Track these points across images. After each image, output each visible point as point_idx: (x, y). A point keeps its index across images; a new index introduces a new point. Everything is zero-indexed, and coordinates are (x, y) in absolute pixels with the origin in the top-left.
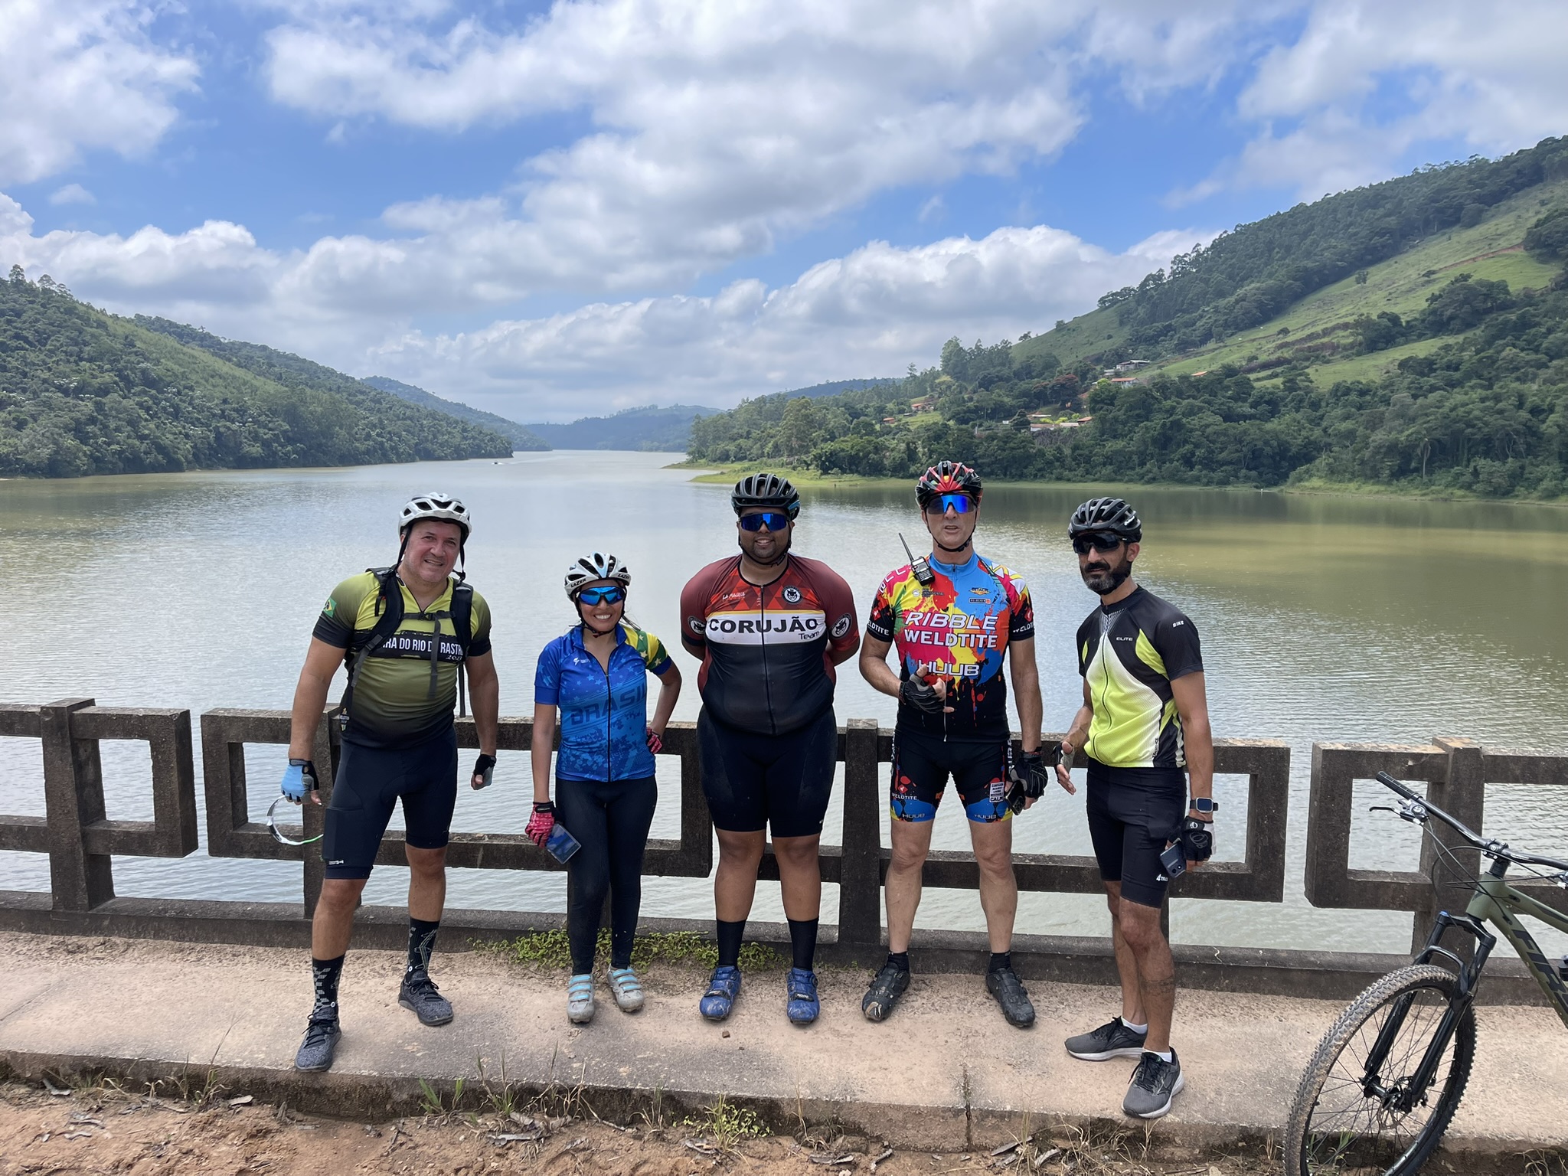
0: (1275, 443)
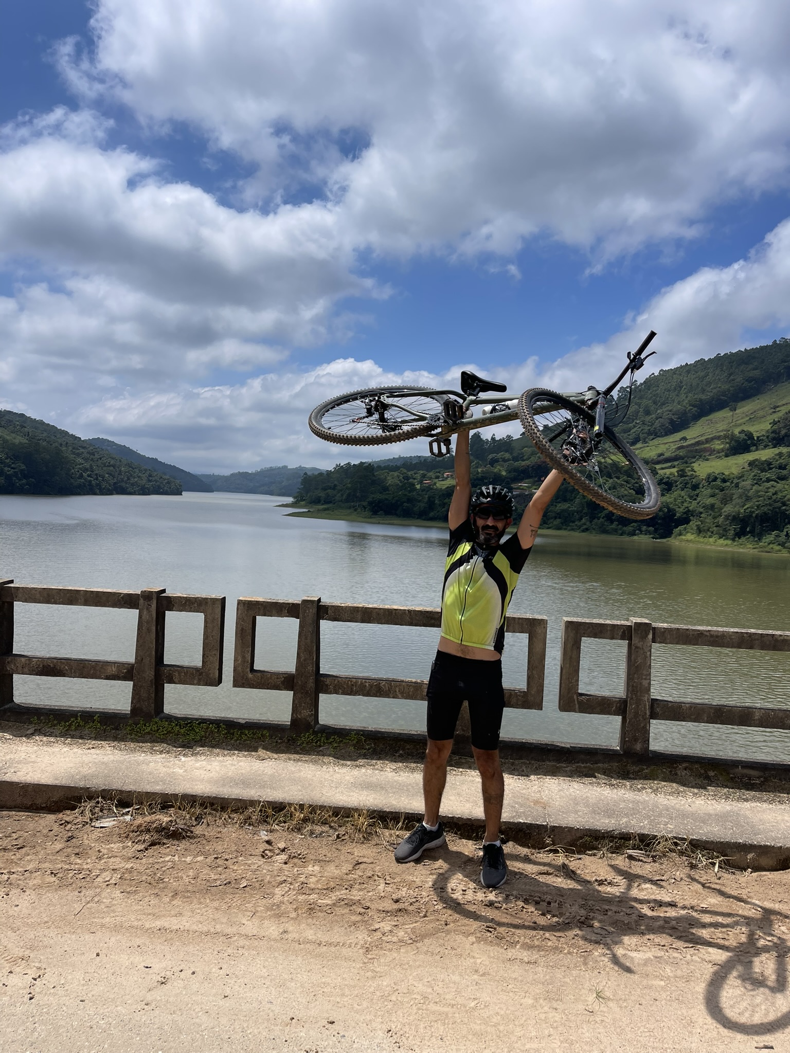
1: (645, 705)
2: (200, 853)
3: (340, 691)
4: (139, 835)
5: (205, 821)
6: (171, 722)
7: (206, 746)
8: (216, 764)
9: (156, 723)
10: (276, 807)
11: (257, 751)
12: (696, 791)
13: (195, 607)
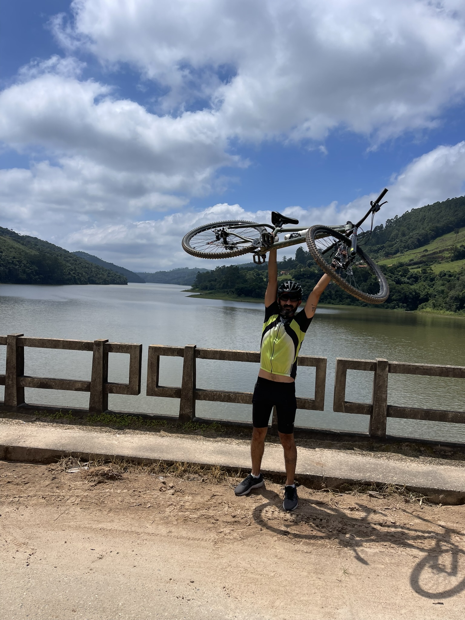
1: (384, 409)
2: (125, 488)
3: (207, 398)
4: (92, 478)
5: (129, 470)
6: (112, 415)
7: (131, 429)
8: (136, 439)
9: (103, 415)
10: (169, 464)
11: (160, 432)
12: (412, 458)
13: (125, 350)
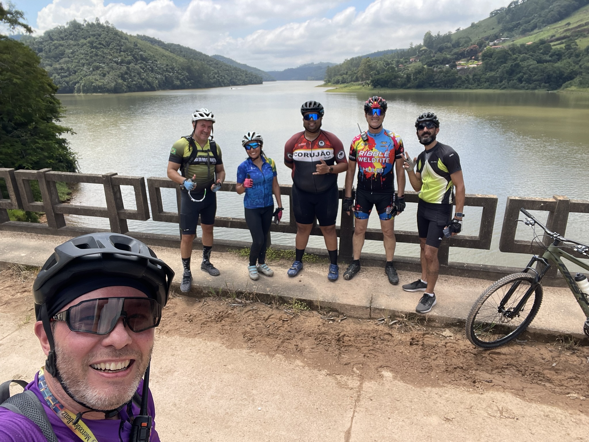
0: (558, 72)
